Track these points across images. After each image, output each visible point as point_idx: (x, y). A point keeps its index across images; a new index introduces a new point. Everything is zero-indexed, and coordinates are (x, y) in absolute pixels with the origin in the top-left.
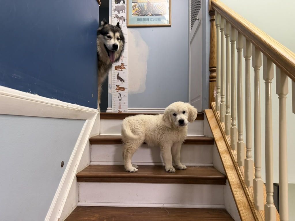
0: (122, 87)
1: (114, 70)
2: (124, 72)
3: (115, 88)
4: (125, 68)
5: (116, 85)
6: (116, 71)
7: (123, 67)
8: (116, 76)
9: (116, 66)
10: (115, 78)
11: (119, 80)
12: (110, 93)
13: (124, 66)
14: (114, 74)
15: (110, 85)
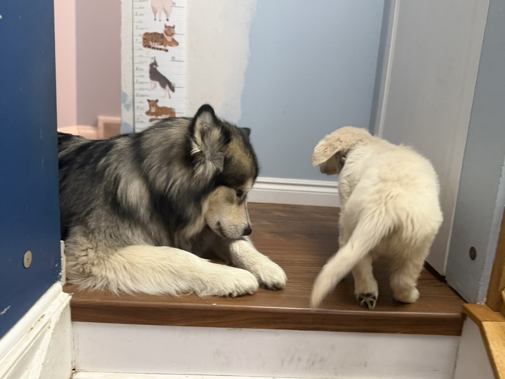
0: (165, 108)
1: (141, 45)
2: (173, 58)
3: (142, 109)
4: (177, 44)
5: (149, 101)
6: (148, 49)
7: (169, 39)
8: (148, 68)
9: (146, 34)
10: (143, 76)
11: (158, 83)
12: (126, 124)
13: (176, 37)
14: (141, 63)
15: (126, 95)
